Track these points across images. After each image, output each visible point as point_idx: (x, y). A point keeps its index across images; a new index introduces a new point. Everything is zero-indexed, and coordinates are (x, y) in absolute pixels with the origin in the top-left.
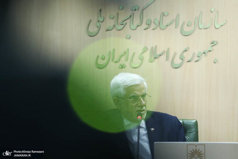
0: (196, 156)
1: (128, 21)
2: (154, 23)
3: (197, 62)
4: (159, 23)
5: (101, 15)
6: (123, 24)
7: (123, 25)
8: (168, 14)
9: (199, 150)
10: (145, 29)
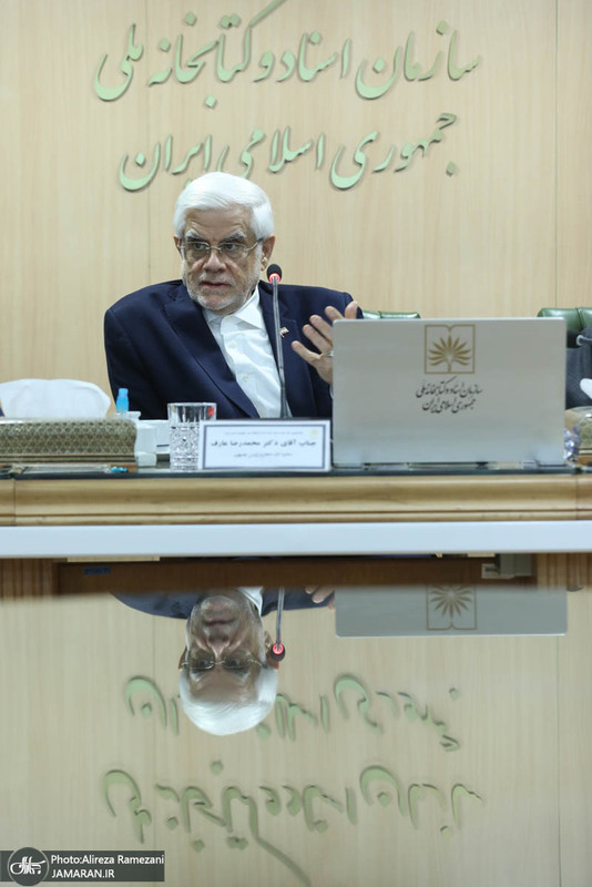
0: (450, 358)
1: (210, 58)
2: (283, 62)
3: (398, 174)
4: (297, 65)
5: (136, 42)
6: (196, 66)
7: (197, 69)
8: (321, 38)
9: (456, 342)
10: (256, 81)
